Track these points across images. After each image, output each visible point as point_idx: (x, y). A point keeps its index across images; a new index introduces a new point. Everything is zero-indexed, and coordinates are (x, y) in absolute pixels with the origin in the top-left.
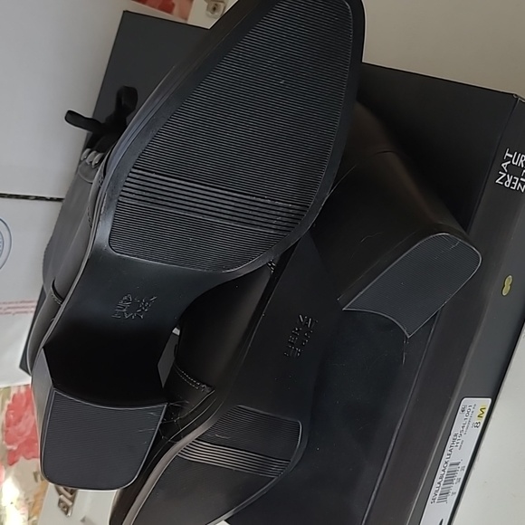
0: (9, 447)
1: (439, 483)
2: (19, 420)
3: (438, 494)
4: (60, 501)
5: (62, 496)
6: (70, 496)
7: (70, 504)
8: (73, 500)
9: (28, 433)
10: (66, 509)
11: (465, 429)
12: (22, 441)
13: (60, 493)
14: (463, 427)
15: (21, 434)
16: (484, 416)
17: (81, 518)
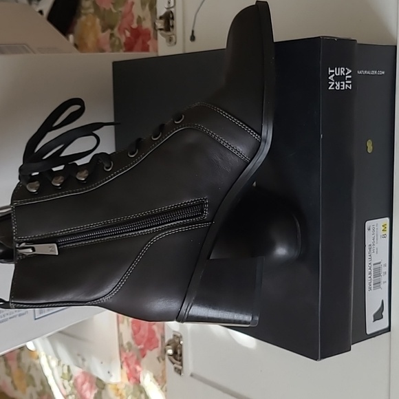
0: (139, 347)
1: (370, 277)
2: (140, 329)
3: (372, 284)
4: (175, 368)
5: (175, 365)
6: (179, 363)
7: (180, 367)
8: (182, 365)
9: (147, 335)
10: (179, 372)
11: (375, 240)
12: (145, 340)
13: (174, 364)
14: (374, 239)
15: (143, 337)
16: (388, 229)
17: (189, 374)
